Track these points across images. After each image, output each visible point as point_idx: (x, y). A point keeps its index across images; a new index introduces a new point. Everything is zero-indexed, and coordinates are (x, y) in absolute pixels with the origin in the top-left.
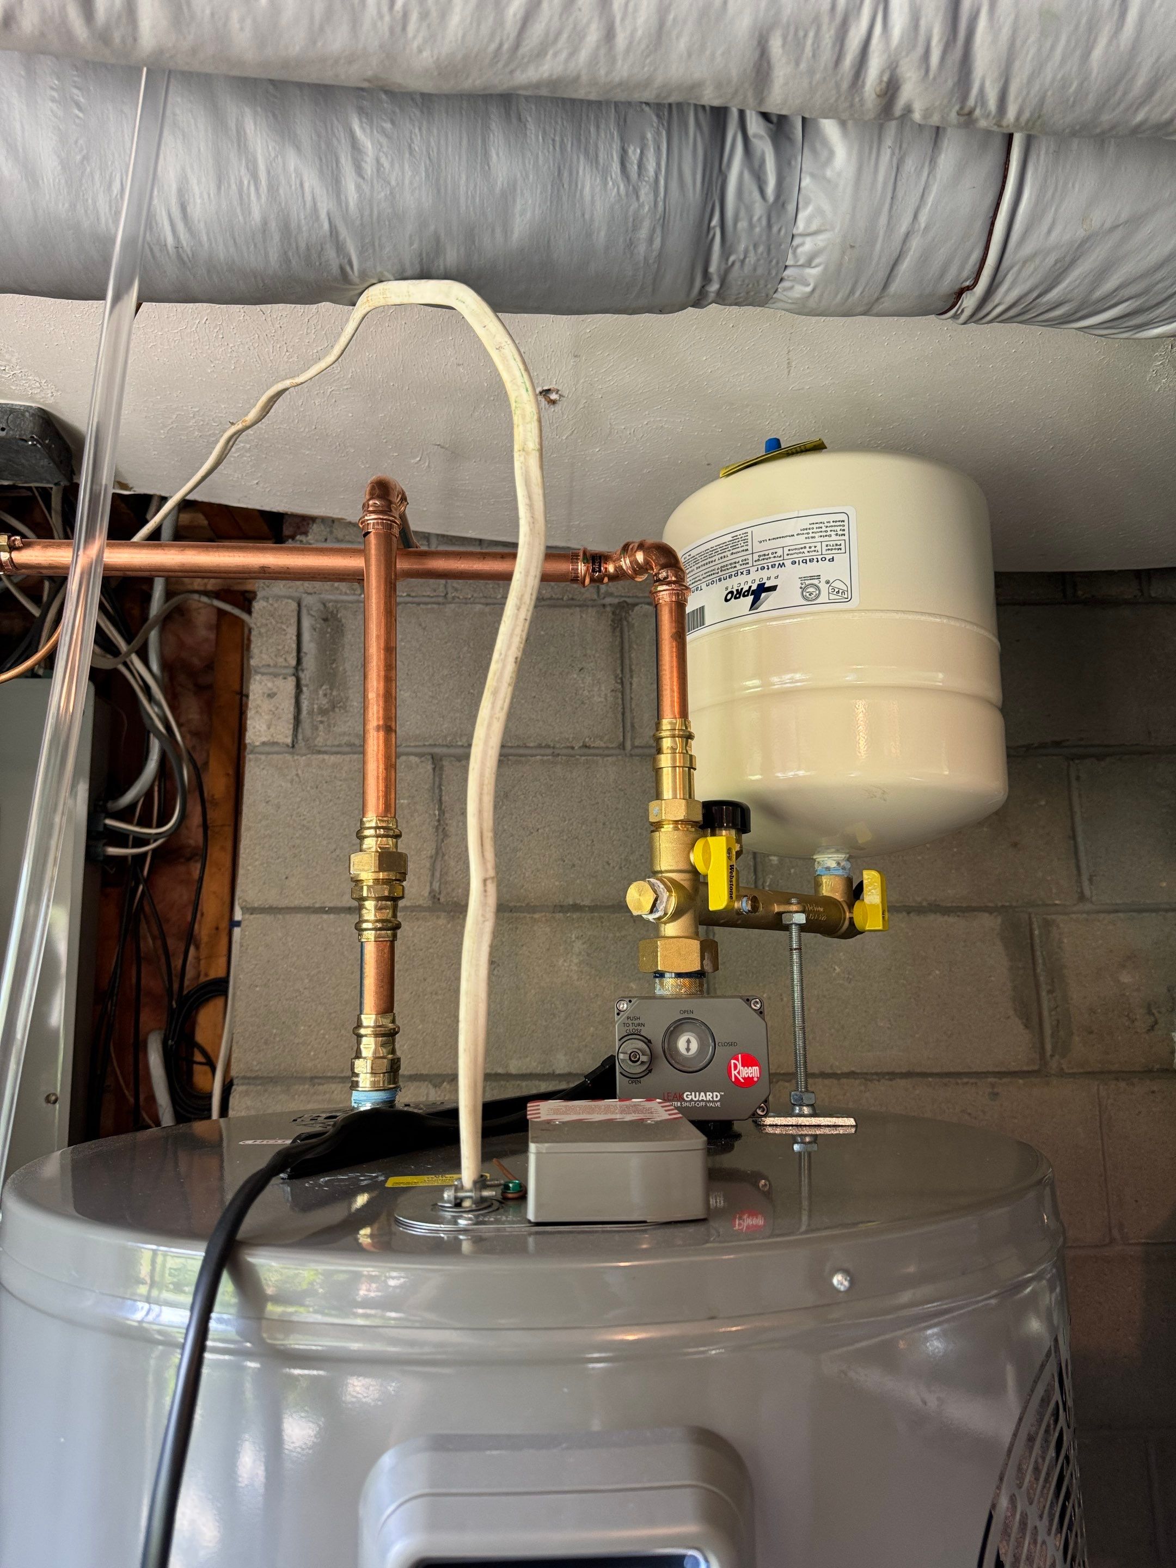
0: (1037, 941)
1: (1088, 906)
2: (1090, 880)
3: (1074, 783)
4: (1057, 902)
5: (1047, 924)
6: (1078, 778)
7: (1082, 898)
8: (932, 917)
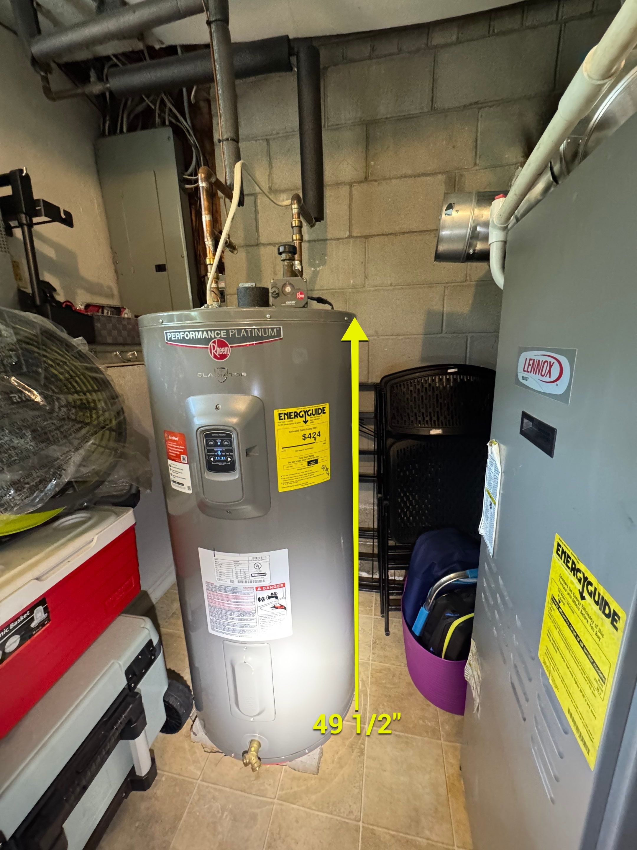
0: (457, 182)
1: (477, 168)
2: (480, 157)
3: (480, 119)
4: (466, 167)
5: (461, 176)
6: (481, 116)
7: (475, 164)
8: (422, 178)
